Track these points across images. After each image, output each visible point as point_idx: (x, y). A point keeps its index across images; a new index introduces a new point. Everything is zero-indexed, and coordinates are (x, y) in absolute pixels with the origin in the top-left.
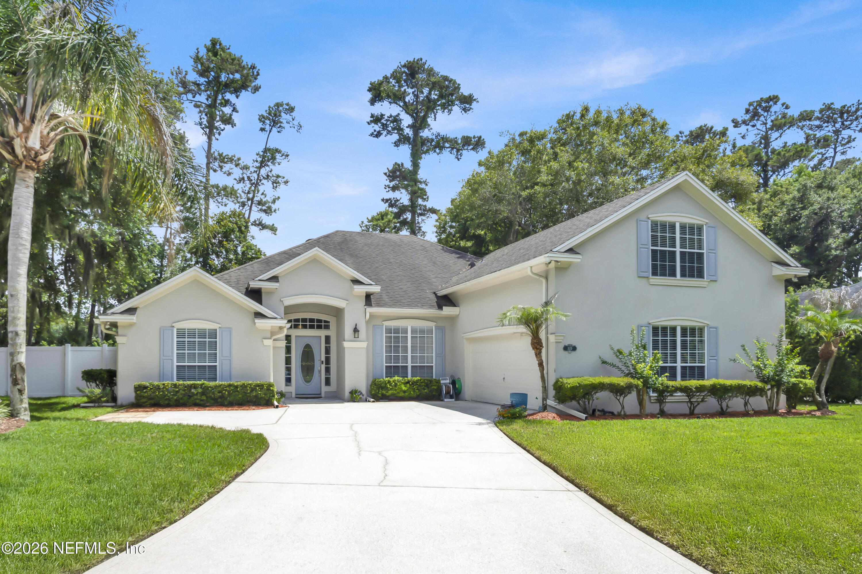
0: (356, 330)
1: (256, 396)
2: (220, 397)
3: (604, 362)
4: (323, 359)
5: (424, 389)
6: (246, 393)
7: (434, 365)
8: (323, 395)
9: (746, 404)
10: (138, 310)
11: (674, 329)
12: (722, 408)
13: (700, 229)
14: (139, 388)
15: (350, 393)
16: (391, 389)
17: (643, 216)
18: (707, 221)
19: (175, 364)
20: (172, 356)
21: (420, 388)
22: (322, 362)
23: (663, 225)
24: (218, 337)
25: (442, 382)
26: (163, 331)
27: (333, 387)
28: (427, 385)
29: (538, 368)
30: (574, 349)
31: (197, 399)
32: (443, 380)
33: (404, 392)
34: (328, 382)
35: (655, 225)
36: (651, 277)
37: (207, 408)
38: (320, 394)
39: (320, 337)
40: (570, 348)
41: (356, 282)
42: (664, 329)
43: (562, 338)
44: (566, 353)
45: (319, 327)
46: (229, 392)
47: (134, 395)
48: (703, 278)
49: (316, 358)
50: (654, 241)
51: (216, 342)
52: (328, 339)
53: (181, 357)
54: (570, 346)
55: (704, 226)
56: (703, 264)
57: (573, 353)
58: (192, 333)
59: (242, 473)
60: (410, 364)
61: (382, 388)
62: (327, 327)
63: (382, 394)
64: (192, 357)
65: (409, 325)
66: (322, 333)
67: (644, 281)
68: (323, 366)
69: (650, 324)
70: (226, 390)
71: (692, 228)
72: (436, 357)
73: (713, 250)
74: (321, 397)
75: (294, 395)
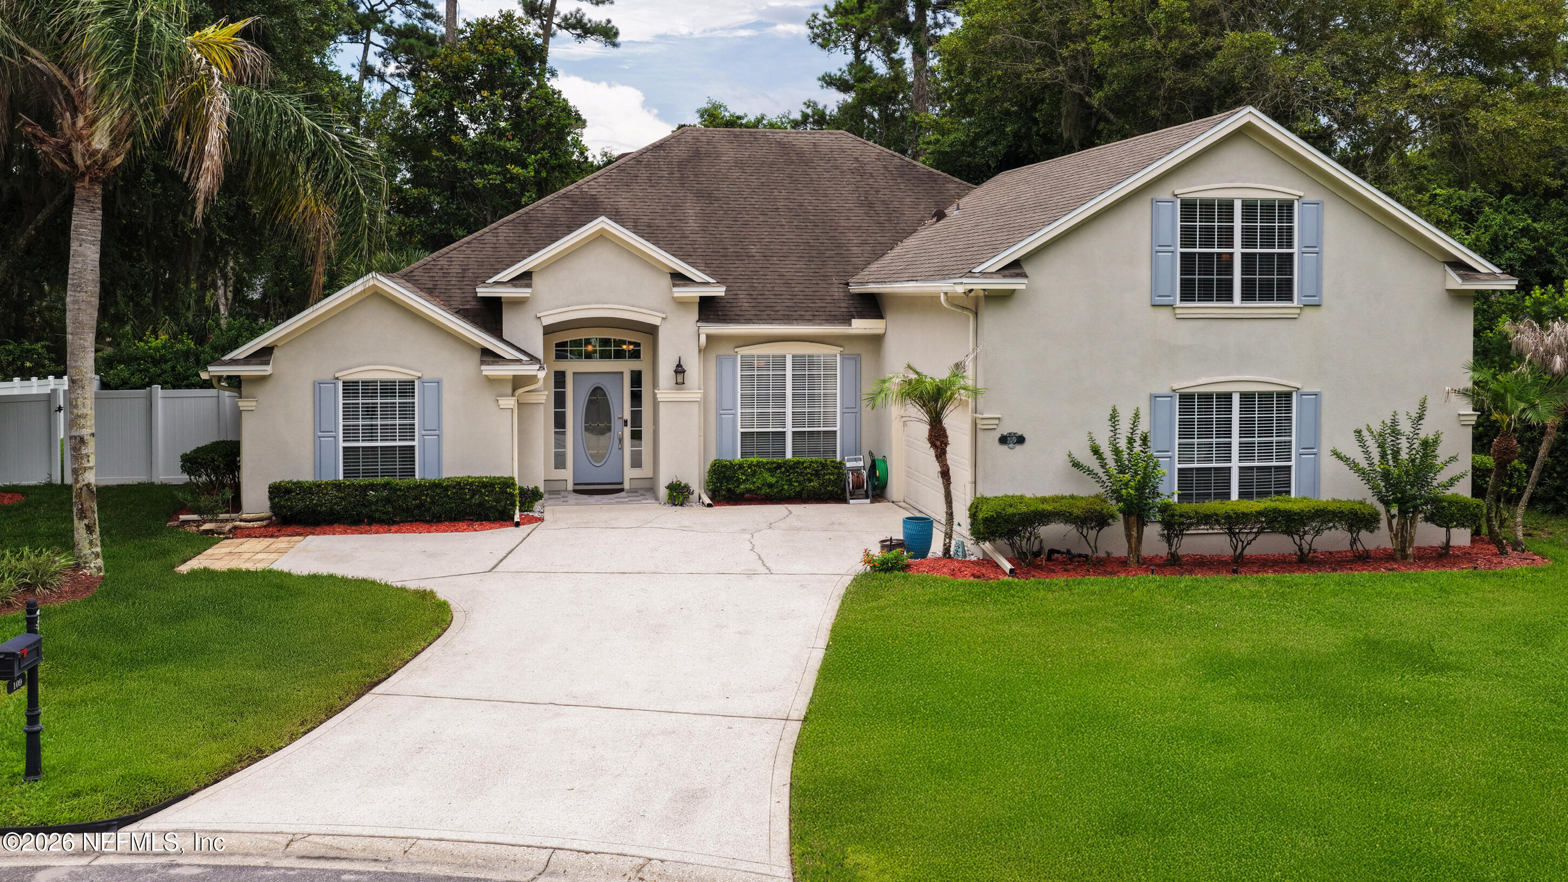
0: (680, 370)
1: (480, 505)
2: (417, 507)
3: (1076, 465)
4: (627, 416)
5: (810, 481)
6: (464, 500)
7: (838, 428)
8: (627, 486)
9: (1353, 542)
10: (275, 351)
11: (1226, 398)
12: (1301, 549)
13: (1287, 207)
14: (277, 492)
15: (668, 487)
16: (744, 481)
17: (1164, 193)
18: (1301, 194)
19: (342, 444)
20: (336, 430)
21: (801, 478)
22: (626, 422)
23: (1207, 205)
24: (416, 394)
25: (848, 465)
26: (318, 386)
27: (645, 471)
28: (817, 474)
29: (941, 480)
30: (1021, 440)
31: (377, 510)
32: (849, 460)
33: (771, 486)
34: (637, 462)
35: (1188, 207)
36: (1178, 303)
37: (394, 528)
38: (622, 483)
39: (622, 373)
40: (1013, 440)
41: (678, 278)
42: (1206, 397)
43: (996, 422)
44: (1004, 448)
45: (619, 355)
46: (432, 497)
47: (267, 504)
48: (1290, 299)
49: (615, 414)
50: (1188, 237)
51: (413, 403)
52: (636, 378)
53: (349, 433)
54: (1011, 435)
55: (1296, 203)
56: (1291, 273)
57: (1018, 447)
58: (369, 388)
59: (385, 679)
60: (789, 430)
61: (728, 479)
62: (636, 355)
63: (729, 490)
64: (370, 432)
65: (789, 351)
66: (625, 367)
67: (1165, 314)
68: (627, 431)
69: (1174, 391)
70: (427, 495)
71: (1268, 206)
72: (843, 413)
73: (1315, 248)
74: (622, 490)
75: (570, 487)
